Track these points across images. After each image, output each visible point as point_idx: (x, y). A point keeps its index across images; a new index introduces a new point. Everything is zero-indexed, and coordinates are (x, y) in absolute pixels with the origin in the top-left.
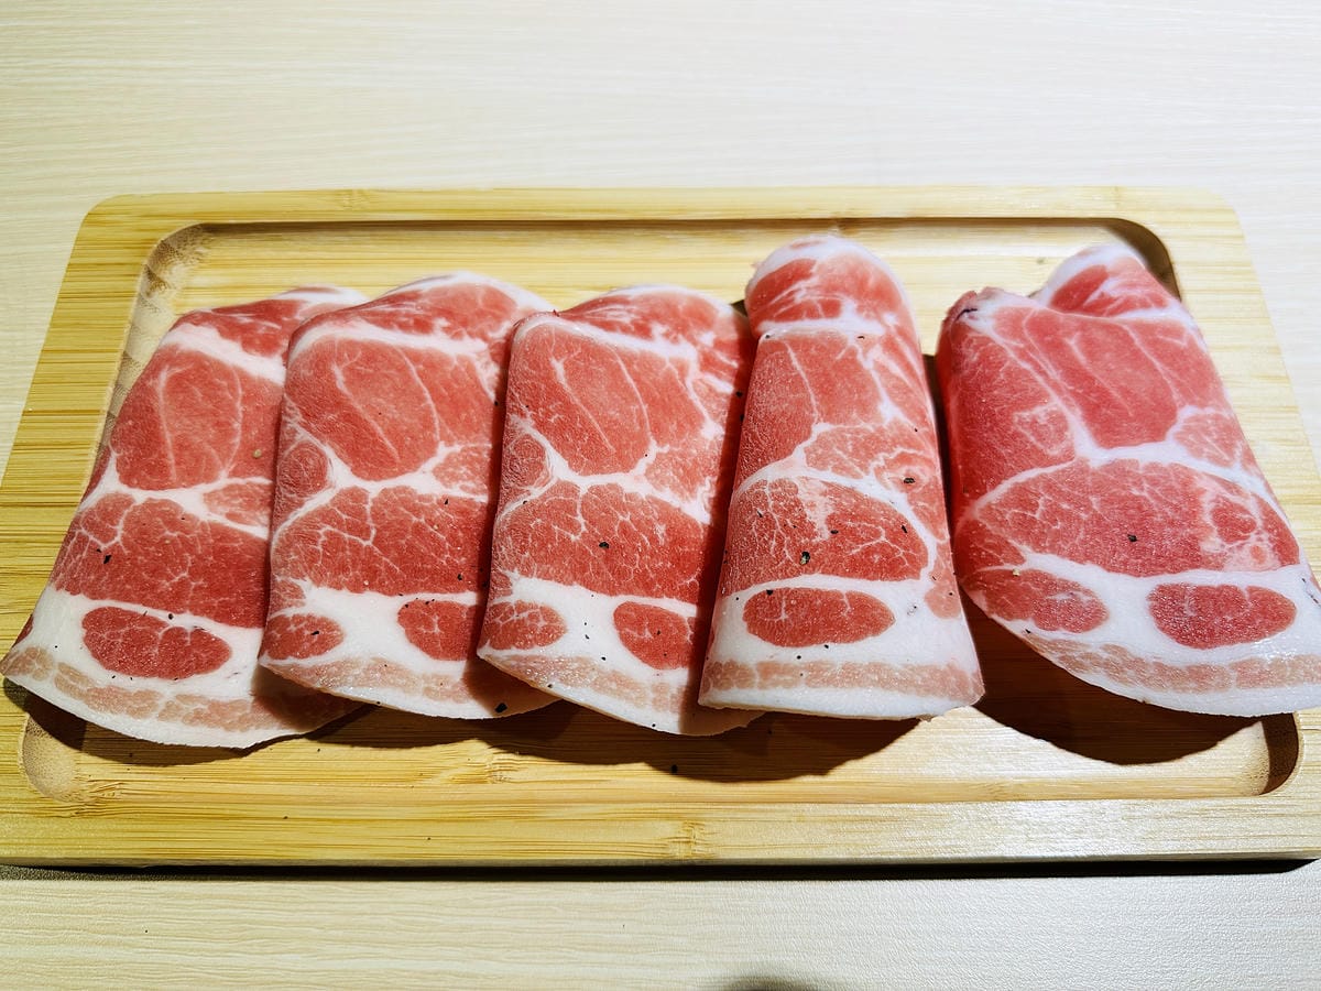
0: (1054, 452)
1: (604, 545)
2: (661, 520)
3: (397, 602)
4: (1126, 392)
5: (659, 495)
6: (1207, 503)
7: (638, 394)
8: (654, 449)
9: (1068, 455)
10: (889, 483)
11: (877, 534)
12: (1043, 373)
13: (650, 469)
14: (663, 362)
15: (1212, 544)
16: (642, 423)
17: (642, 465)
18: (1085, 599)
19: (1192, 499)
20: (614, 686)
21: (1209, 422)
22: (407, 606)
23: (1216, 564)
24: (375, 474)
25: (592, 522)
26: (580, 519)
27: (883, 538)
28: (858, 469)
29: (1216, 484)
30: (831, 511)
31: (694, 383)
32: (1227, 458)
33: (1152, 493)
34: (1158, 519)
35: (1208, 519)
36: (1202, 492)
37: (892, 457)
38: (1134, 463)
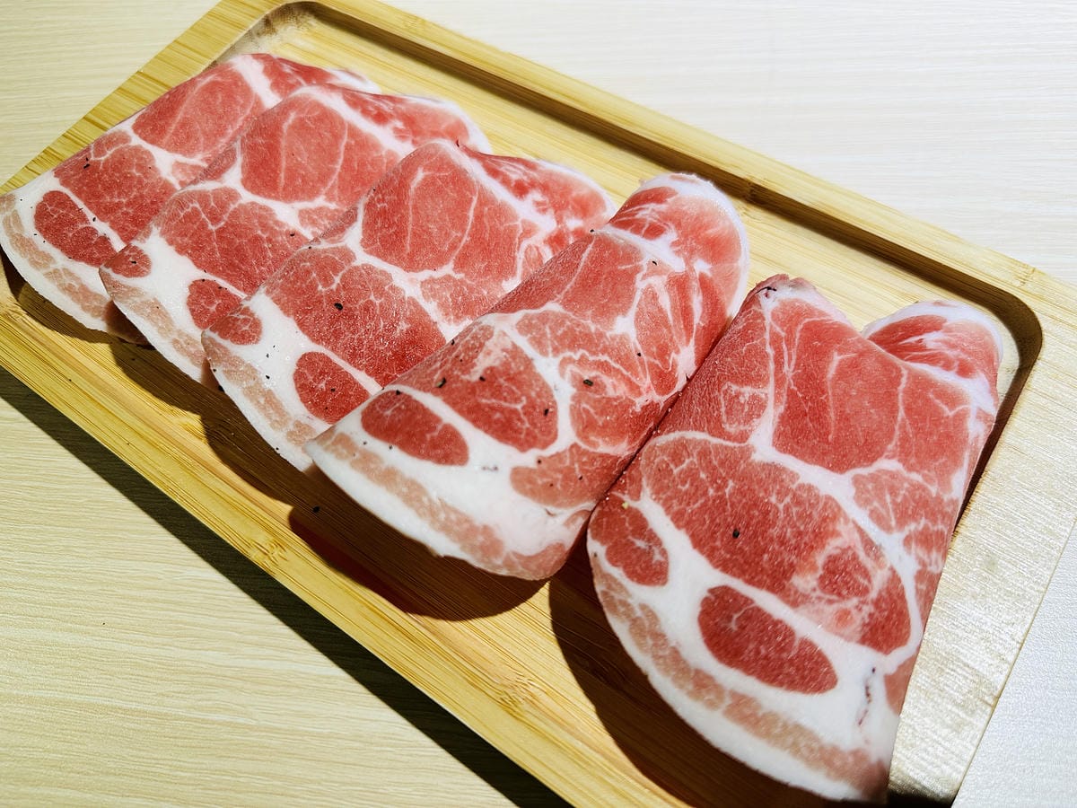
0: (731, 428)
1: (339, 306)
2: (409, 320)
3: (199, 274)
4: (844, 418)
5: (422, 302)
6: (832, 546)
7: (469, 227)
8: (447, 269)
9: (743, 437)
10: (568, 375)
11: (517, 400)
12: (779, 363)
13: (432, 280)
14: (515, 218)
15: (804, 582)
16: (453, 247)
17: (425, 274)
18: (657, 557)
19: (821, 536)
20: (262, 401)
21: (906, 485)
22: (204, 280)
23: (795, 601)
24: (254, 189)
25: (344, 285)
26: (337, 280)
27: (519, 407)
28: (550, 349)
29: (857, 536)
30: (497, 364)
31: (530, 247)
32: (893, 523)
33: (787, 508)
34: (774, 532)
35: (820, 559)
36: (836, 534)
37: (591, 358)
38: (794, 476)
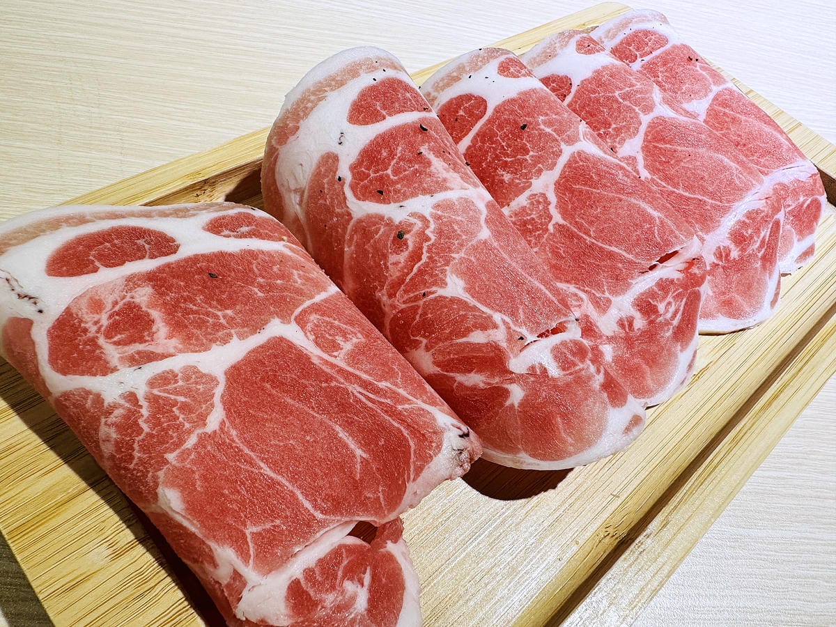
0: (314, 318)
1: (524, 127)
2: (511, 183)
3: (576, 82)
5: (527, 193)
6: (161, 328)
8: (557, 218)
9: (301, 321)
13: (547, 203)
15: (143, 295)
17: (552, 198)
19: (178, 326)
22: (571, 84)
23: (132, 282)
25: (542, 135)
26: (548, 130)
29: (159, 350)
30: (432, 168)
33: (217, 317)
34: (199, 298)
35: (156, 314)
36: (170, 337)
38: (242, 337)
